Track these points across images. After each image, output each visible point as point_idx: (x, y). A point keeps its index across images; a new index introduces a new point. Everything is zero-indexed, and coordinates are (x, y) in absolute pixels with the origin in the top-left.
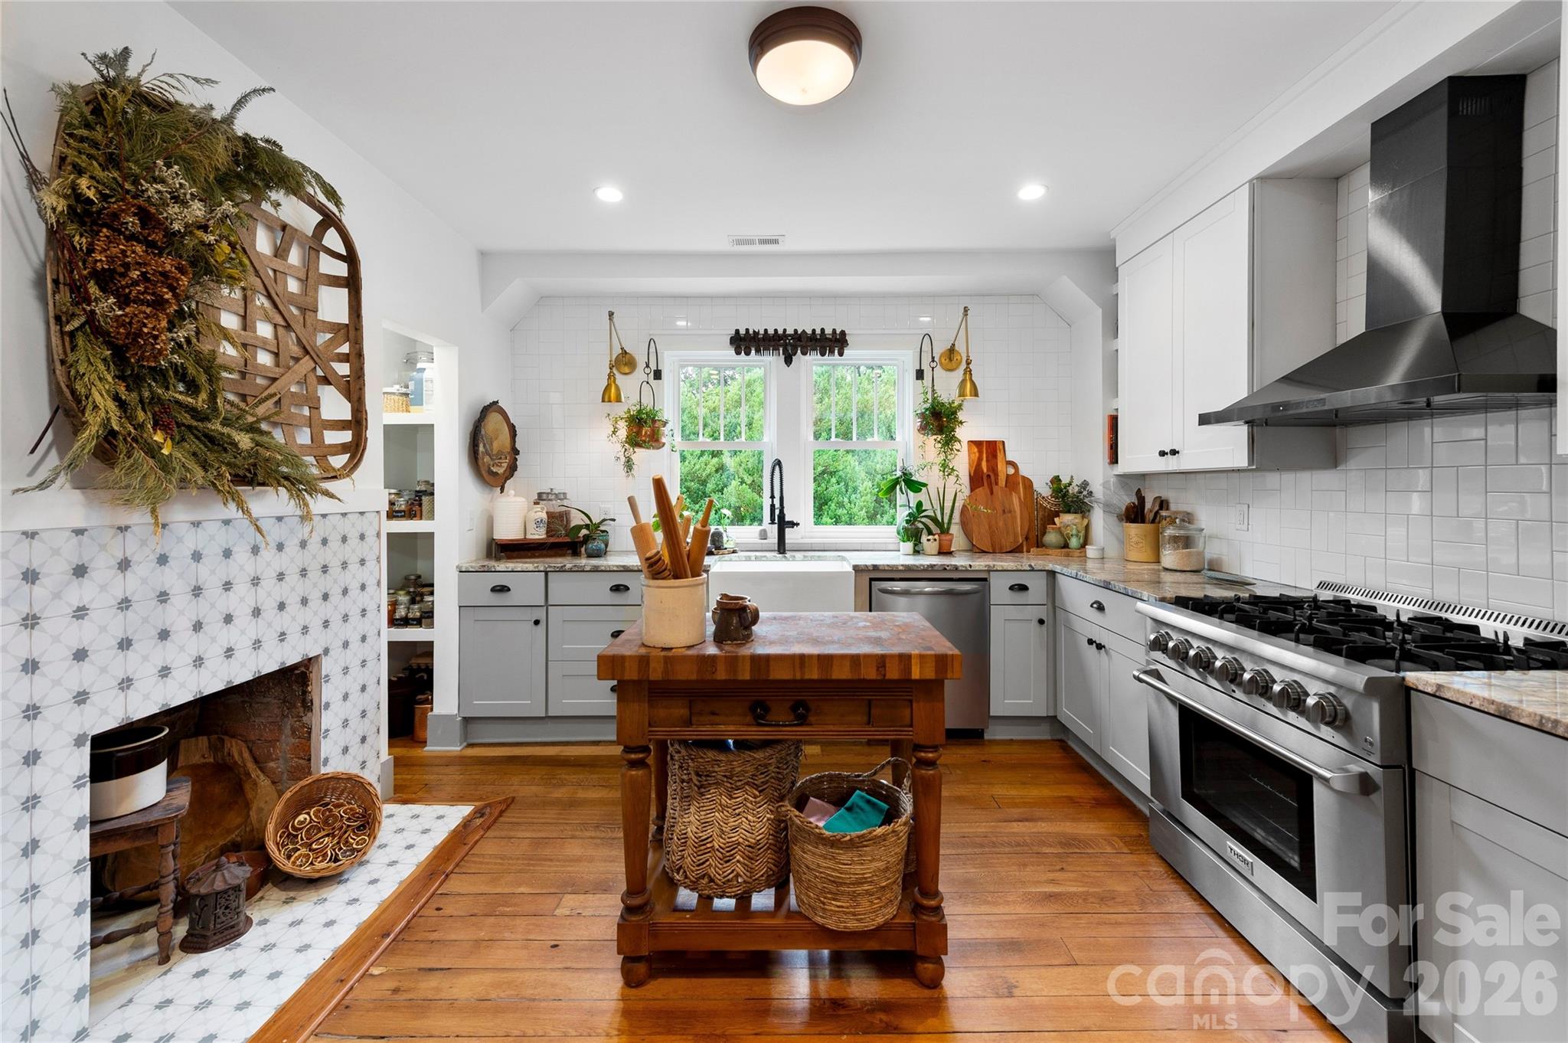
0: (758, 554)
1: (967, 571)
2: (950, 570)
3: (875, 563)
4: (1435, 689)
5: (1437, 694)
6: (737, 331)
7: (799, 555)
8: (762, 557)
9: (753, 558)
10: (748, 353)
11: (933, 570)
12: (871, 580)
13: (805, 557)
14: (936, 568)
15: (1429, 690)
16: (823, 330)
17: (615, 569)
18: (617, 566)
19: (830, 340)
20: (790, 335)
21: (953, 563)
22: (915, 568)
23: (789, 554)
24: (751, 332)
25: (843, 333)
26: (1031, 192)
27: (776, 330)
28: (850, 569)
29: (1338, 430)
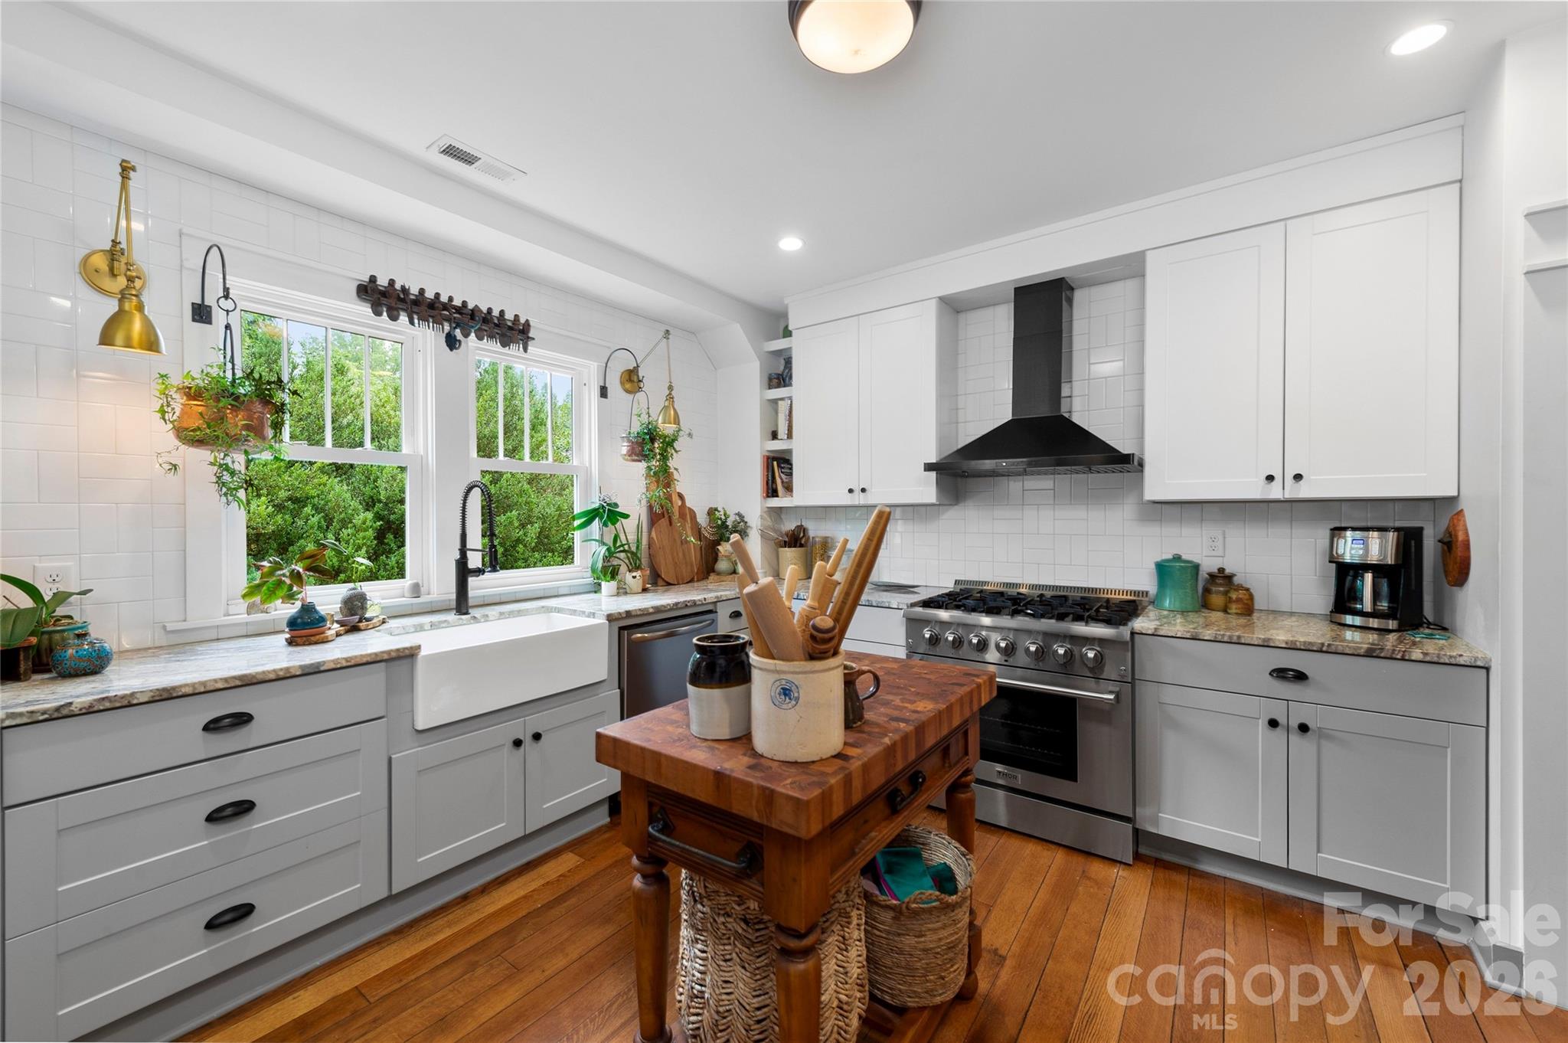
0: (436, 618)
1: (703, 604)
2: (691, 606)
3: (627, 609)
4: (1153, 631)
5: (1156, 633)
6: (373, 279)
7: (493, 611)
8: (441, 622)
9: (427, 627)
10: (394, 318)
11: (677, 609)
12: (621, 629)
13: (501, 614)
14: (679, 606)
15: (1150, 632)
16: (502, 312)
17: (220, 685)
18: (226, 680)
19: (511, 328)
20: (455, 307)
21: (692, 599)
22: (663, 609)
23: (473, 612)
24: (398, 286)
25: (527, 324)
26: (791, 244)
27: (437, 295)
28: (604, 621)
29: (959, 479)
